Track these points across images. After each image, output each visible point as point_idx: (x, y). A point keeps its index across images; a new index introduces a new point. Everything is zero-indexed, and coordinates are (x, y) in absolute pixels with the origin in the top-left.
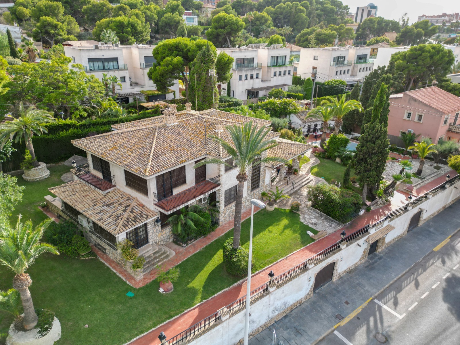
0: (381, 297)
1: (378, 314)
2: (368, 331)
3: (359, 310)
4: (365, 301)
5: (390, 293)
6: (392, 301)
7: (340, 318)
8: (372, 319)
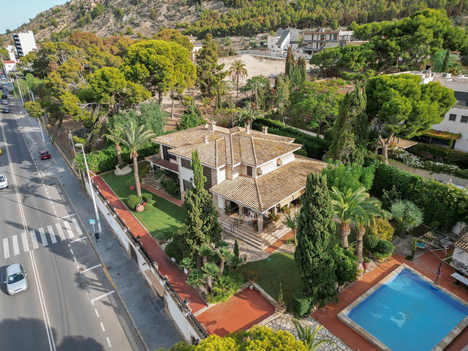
0: (115, 295)
1: (103, 289)
2: (93, 280)
3: (110, 279)
4: (115, 285)
5: (116, 303)
6: (109, 302)
7: (109, 269)
8: (100, 284)
